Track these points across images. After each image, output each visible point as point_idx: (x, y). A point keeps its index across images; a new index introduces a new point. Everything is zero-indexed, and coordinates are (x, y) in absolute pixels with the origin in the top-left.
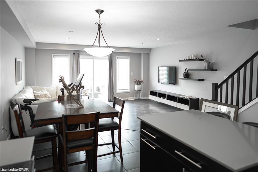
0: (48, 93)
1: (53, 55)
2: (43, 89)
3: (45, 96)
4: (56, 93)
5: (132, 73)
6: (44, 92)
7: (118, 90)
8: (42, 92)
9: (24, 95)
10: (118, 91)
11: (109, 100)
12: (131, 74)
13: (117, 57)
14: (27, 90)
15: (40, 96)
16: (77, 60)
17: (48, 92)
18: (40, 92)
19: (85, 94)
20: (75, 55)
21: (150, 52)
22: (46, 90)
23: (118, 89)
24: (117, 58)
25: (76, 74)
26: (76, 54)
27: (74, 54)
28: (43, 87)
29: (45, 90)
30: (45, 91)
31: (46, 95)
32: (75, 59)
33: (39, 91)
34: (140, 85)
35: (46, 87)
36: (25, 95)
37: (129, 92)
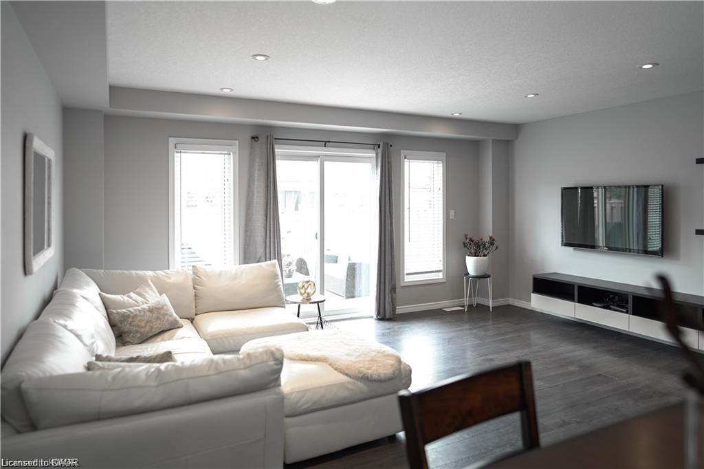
0: (165, 299)
1: (172, 141)
2: (142, 281)
3: (155, 315)
4: (195, 296)
5: (452, 212)
6: (147, 295)
7: (407, 274)
8: (140, 294)
9: (65, 327)
10: (408, 279)
11: (379, 313)
12: (451, 217)
13: (403, 152)
14: (75, 291)
15: (136, 316)
16: (265, 162)
17: (164, 295)
18: (132, 294)
19: (306, 295)
20: (257, 144)
21: (517, 138)
22: (152, 286)
23: (406, 272)
24: (402, 156)
25: (264, 218)
26: (262, 140)
27: (253, 138)
28: (139, 272)
29: (149, 286)
30: (152, 290)
31: (159, 309)
32: (257, 160)
33: (124, 292)
34: (485, 256)
35: (150, 273)
36: (69, 323)
37: (444, 280)
